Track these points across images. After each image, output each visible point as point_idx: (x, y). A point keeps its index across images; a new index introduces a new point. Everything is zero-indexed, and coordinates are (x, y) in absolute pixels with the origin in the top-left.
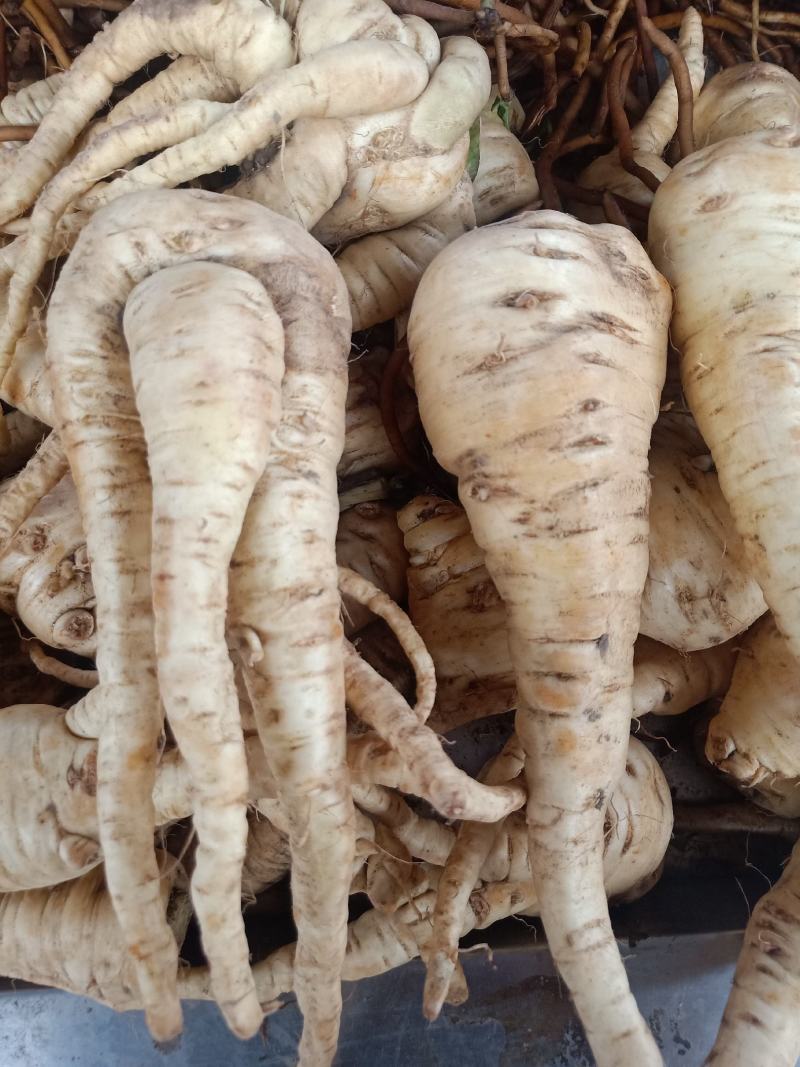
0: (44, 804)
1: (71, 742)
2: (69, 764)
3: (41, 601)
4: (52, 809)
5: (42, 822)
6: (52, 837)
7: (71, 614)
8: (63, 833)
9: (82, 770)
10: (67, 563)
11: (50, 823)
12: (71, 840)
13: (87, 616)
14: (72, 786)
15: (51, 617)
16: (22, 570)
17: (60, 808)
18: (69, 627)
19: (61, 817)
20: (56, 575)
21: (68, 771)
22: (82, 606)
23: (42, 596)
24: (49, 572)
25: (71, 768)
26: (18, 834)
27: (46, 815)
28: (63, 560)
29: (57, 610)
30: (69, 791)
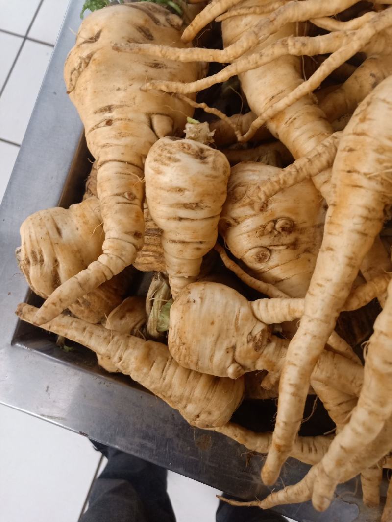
0: (232, 345)
1: (255, 321)
2: (250, 331)
3: (249, 236)
4: (234, 348)
5: (228, 352)
6: (230, 360)
7: (262, 249)
8: (234, 361)
9: (255, 337)
10: (272, 223)
11: (231, 355)
12: (236, 365)
13: (268, 253)
14: (248, 342)
15: (250, 246)
16: (246, 217)
17: (238, 350)
18: (257, 255)
19: (237, 353)
20: (264, 227)
21: (249, 334)
22: (268, 247)
23: (250, 234)
24: (261, 224)
25: (251, 333)
26: (214, 353)
27: (230, 350)
28: (271, 221)
29: (256, 244)
30: (246, 344)
